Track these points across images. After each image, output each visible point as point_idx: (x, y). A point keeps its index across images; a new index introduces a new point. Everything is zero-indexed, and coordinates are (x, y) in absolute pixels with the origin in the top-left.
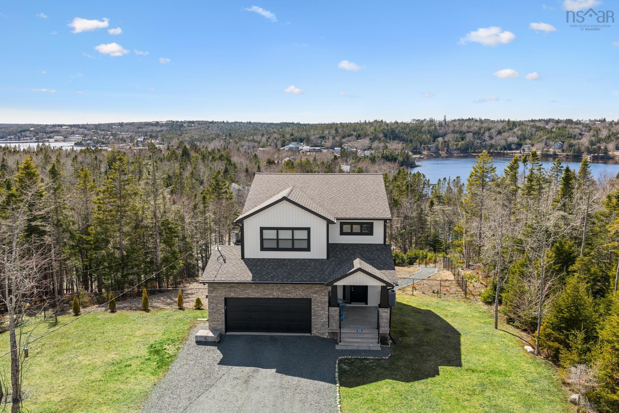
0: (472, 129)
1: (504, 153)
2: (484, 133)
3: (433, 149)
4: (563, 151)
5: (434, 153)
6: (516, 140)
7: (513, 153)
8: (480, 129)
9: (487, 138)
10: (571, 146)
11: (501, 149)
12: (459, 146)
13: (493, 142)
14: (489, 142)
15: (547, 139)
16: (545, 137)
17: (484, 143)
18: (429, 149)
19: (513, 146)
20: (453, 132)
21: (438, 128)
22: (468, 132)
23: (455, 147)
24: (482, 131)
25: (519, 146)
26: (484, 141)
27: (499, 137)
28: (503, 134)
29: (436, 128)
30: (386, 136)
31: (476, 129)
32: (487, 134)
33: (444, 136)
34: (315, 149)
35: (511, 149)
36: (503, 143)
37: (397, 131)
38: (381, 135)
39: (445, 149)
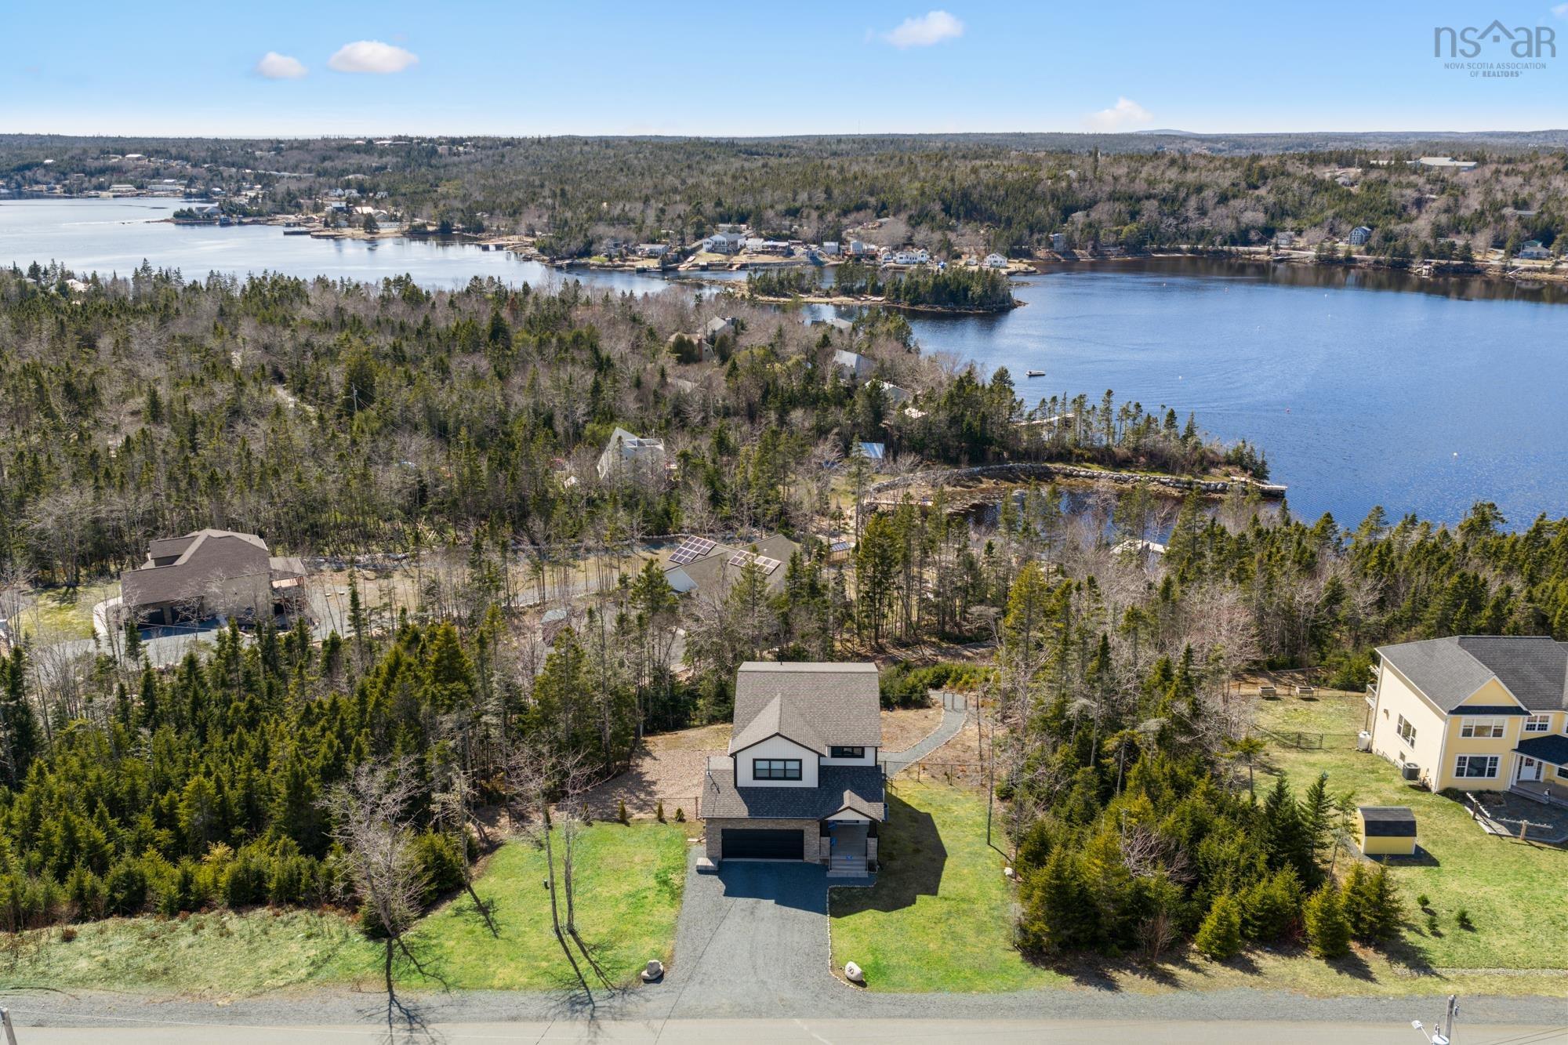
0: (1158, 190)
1: (1230, 252)
2: (1185, 200)
3: (1060, 246)
4: (1369, 251)
5: (1063, 254)
6: (1260, 218)
7: (1250, 253)
8: (1177, 189)
9: (1191, 214)
10: (1388, 237)
11: (1225, 243)
12: (1123, 236)
13: (1206, 223)
14: (1194, 225)
15: (1337, 216)
16: (1330, 213)
17: (1185, 226)
18: (1051, 245)
19: (1253, 236)
20: (1113, 197)
21: (1075, 185)
22: (1148, 197)
23: (1112, 239)
24: (1182, 195)
25: (1268, 233)
26: (1186, 220)
27: (1222, 210)
28: (1232, 202)
29: (1070, 186)
30: (947, 210)
31: (1168, 187)
32: (1193, 202)
33: (1089, 206)
34: (775, 247)
35: (1248, 243)
36: (1229, 225)
37: (975, 196)
38: (937, 207)
39: (1090, 245)
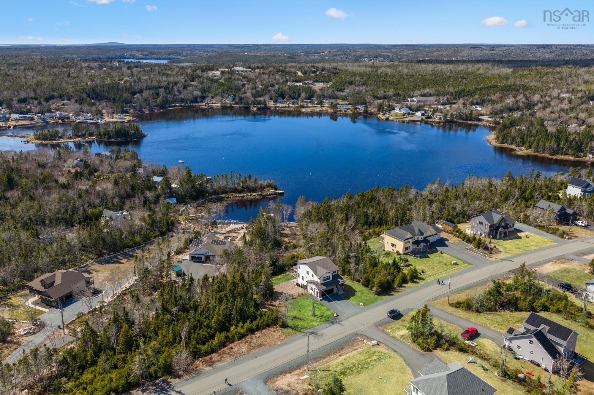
0: (162, 84)
1: (193, 106)
2: (172, 87)
3: (138, 108)
4: (236, 103)
5: (139, 111)
6: (199, 93)
7: (200, 106)
8: (168, 84)
9: (176, 93)
10: (241, 99)
11: (191, 103)
12: (158, 102)
13: (182, 96)
14: (179, 97)
15: (222, 91)
16: (220, 90)
17: (175, 97)
18: (134, 108)
19: (199, 99)
20: (148, 88)
21: (133, 84)
22: (160, 87)
23: (154, 104)
24: (171, 86)
25: (203, 98)
26: (175, 95)
27: (185, 91)
28: (188, 88)
29: (131, 85)
30: (88, 96)
31: (166, 83)
32: (175, 89)
33: (141, 92)
34: (24, 117)
35: (197, 102)
36: (190, 97)
37: (98, 90)
38: (84, 96)
39: (148, 107)
